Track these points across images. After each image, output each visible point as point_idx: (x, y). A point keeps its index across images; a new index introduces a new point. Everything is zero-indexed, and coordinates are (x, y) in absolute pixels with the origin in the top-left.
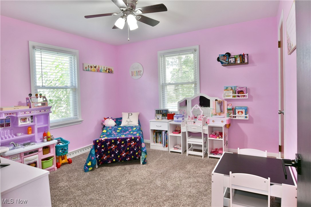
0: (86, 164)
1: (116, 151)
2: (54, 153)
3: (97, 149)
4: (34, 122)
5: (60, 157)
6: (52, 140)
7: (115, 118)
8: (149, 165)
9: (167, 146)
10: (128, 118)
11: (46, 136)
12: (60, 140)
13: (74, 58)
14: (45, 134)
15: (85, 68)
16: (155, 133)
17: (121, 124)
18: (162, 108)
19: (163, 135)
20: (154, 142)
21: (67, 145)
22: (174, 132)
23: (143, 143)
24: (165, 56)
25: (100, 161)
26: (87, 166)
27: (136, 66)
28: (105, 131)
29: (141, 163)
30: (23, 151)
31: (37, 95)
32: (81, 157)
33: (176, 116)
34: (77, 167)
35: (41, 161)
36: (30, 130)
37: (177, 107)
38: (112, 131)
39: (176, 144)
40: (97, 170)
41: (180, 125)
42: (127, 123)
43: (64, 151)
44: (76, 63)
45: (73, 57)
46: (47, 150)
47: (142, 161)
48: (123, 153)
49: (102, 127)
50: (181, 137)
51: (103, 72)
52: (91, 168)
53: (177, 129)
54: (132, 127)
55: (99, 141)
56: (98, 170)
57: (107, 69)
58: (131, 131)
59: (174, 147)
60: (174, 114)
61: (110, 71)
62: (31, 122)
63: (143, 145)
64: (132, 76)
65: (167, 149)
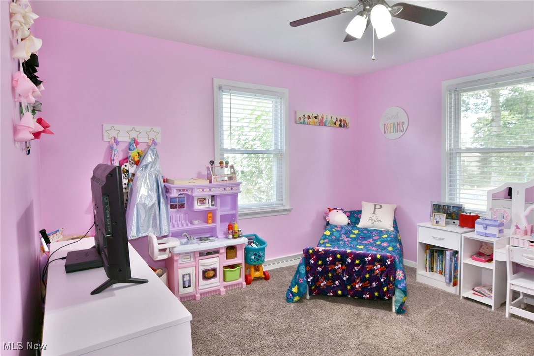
0: (291, 287)
1: (344, 276)
2: (243, 259)
3: (310, 265)
4: (216, 206)
5: (252, 266)
6: (239, 237)
7: (349, 211)
8: (410, 319)
9: (455, 284)
10: (374, 213)
11: (232, 230)
12: (253, 239)
13: (281, 102)
14: (230, 227)
15: (298, 119)
16: (428, 251)
17: (360, 223)
18: (446, 200)
19: (448, 258)
20: (426, 268)
21: (263, 249)
22: (475, 257)
23: (398, 270)
24: (461, 91)
25: (313, 287)
26: (292, 292)
27: (393, 113)
28: (328, 233)
29: (394, 310)
30: (197, 250)
31: (221, 163)
32: (286, 272)
33: (483, 222)
34: (276, 288)
35: (222, 269)
36: (210, 217)
37: (485, 203)
38: (341, 235)
39: (479, 284)
40: (308, 303)
41: (493, 244)
42: (370, 222)
43: (258, 258)
44: (283, 111)
45: (278, 100)
46: (232, 251)
47: (395, 306)
48: (358, 283)
49: (325, 223)
50: (492, 270)
51: (330, 125)
52: (296, 298)
53: (483, 252)
54: (380, 233)
55: (314, 251)
56: (310, 303)
57: (337, 121)
58: (377, 240)
59: (473, 289)
60: (477, 217)
61: (342, 124)
62: (212, 205)
63: (399, 275)
64: (385, 132)
65: (456, 291)
